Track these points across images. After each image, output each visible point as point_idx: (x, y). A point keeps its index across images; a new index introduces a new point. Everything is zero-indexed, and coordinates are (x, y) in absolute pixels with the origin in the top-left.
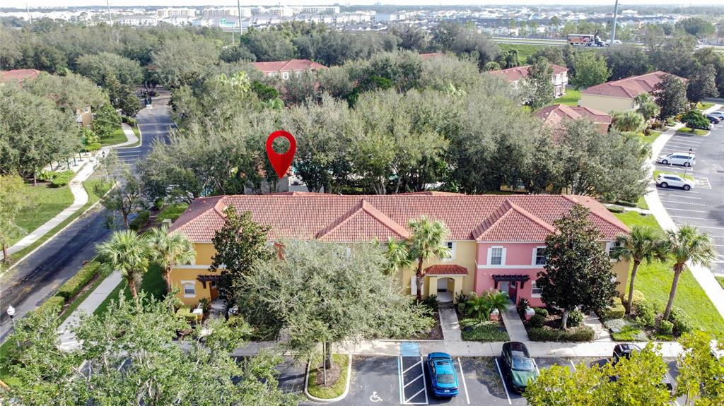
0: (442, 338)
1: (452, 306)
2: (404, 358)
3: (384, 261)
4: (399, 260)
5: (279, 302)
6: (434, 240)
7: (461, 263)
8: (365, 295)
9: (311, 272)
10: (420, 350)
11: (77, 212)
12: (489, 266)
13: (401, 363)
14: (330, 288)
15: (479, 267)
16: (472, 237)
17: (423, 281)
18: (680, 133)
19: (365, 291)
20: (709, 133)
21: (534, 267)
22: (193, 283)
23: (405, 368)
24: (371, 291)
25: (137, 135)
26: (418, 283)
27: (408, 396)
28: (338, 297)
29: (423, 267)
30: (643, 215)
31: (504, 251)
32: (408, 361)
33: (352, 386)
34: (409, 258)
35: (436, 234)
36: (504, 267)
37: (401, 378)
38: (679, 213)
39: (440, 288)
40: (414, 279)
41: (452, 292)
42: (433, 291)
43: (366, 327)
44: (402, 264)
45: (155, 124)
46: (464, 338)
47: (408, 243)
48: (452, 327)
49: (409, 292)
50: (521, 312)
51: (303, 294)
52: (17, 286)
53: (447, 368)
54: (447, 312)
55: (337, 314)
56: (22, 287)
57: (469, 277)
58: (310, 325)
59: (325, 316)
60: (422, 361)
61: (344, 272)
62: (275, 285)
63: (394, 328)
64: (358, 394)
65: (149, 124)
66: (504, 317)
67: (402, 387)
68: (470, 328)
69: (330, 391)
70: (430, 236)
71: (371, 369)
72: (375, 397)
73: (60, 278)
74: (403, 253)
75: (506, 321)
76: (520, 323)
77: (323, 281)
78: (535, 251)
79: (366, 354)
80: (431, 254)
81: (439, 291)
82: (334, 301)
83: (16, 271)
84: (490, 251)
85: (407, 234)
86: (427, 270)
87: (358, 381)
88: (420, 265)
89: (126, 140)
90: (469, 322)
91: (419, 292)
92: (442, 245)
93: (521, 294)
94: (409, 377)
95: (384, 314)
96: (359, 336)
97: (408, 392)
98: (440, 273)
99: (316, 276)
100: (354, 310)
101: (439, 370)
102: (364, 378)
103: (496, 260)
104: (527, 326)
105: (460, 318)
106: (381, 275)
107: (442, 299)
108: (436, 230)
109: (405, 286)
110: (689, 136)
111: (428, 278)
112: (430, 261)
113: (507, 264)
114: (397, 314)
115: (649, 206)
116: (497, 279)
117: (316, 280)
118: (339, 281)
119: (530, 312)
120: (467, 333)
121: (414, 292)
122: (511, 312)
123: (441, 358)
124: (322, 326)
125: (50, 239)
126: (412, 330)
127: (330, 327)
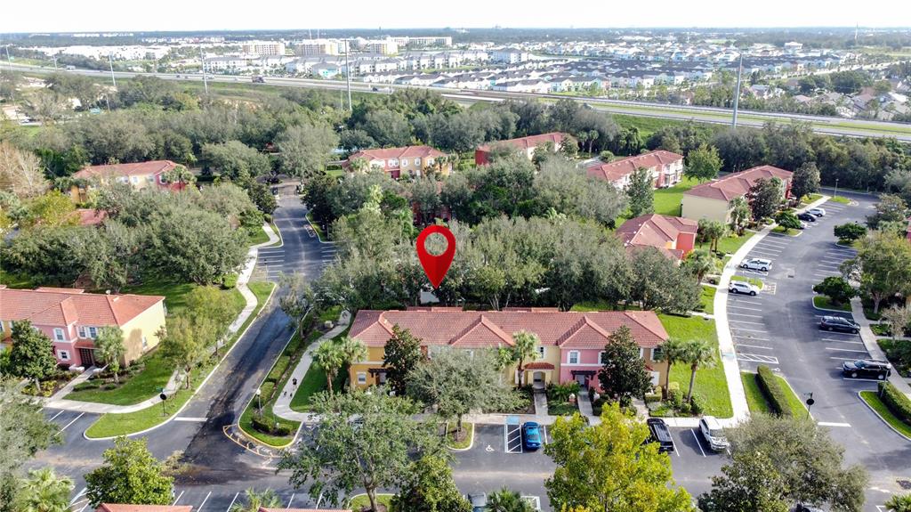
0: (535, 413)
1: (543, 391)
2: (509, 426)
3: (495, 362)
4: (505, 360)
5: (433, 388)
6: (529, 348)
7: (550, 362)
8: (484, 385)
9: (451, 370)
10: (519, 420)
11: (253, 312)
12: (569, 364)
13: (506, 429)
14: (463, 380)
15: (562, 365)
16: (557, 344)
17: (523, 374)
18: (773, 233)
19: (484, 382)
20: (801, 232)
21: (599, 365)
22: (365, 374)
23: (509, 431)
24: (488, 382)
25: (277, 233)
26: (519, 375)
27: (509, 449)
28: (467, 386)
29: (523, 364)
30: (706, 319)
31: (579, 354)
32: (511, 427)
33: (475, 442)
34: (513, 359)
35: (531, 344)
36: (579, 365)
37: (506, 438)
38: (738, 318)
39: (536, 378)
40: (517, 372)
41: (544, 381)
42: (531, 381)
43: (484, 404)
44: (508, 363)
45: (288, 219)
46: (549, 413)
47: (512, 349)
48: (542, 405)
49: (514, 381)
50: (591, 397)
51: (446, 383)
52: (232, 374)
53: (536, 431)
54: (540, 396)
55: (467, 396)
56: (237, 375)
57: (555, 371)
58: (451, 402)
59: (459, 396)
60: (520, 428)
61: (470, 369)
62: (429, 377)
63: (501, 405)
64: (479, 446)
65: (283, 219)
66: (579, 398)
67: (507, 443)
68: (555, 407)
69: (461, 444)
70: (527, 345)
71: (487, 432)
72: (489, 449)
73: (262, 368)
74: (508, 356)
75: (579, 403)
76: (590, 404)
77: (458, 376)
78: (600, 354)
79: (483, 423)
80: (527, 357)
81: (536, 380)
82: (465, 388)
83: (227, 362)
84: (569, 354)
85: (512, 342)
86: (526, 366)
87: (479, 439)
88: (521, 363)
89: (268, 239)
90: (553, 403)
91: (520, 381)
92: (536, 349)
93: (591, 383)
94: (511, 437)
95: (495, 396)
96: (480, 410)
97: (510, 446)
98: (535, 368)
99: (454, 373)
100: (477, 394)
101: (530, 432)
102: (482, 437)
103: (573, 360)
104: (593, 406)
105: (548, 400)
106: (494, 372)
107: (536, 386)
108: (530, 341)
109: (510, 379)
110: (781, 236)
111: (527, 372)
112: (527, 361)
113: (581, 363)
114: (503, 396)
115: (715, 312)
116: (574, 373)
117: (455, 375)
118: (467, 375)
119: (597, 396)
120: (552, 410)
121: (517, 382)
122: (584, 396)
123: (532, 426)
124: (458, 403)
125: (241, 337)
126: (512, 407)
127: (463, 404)
